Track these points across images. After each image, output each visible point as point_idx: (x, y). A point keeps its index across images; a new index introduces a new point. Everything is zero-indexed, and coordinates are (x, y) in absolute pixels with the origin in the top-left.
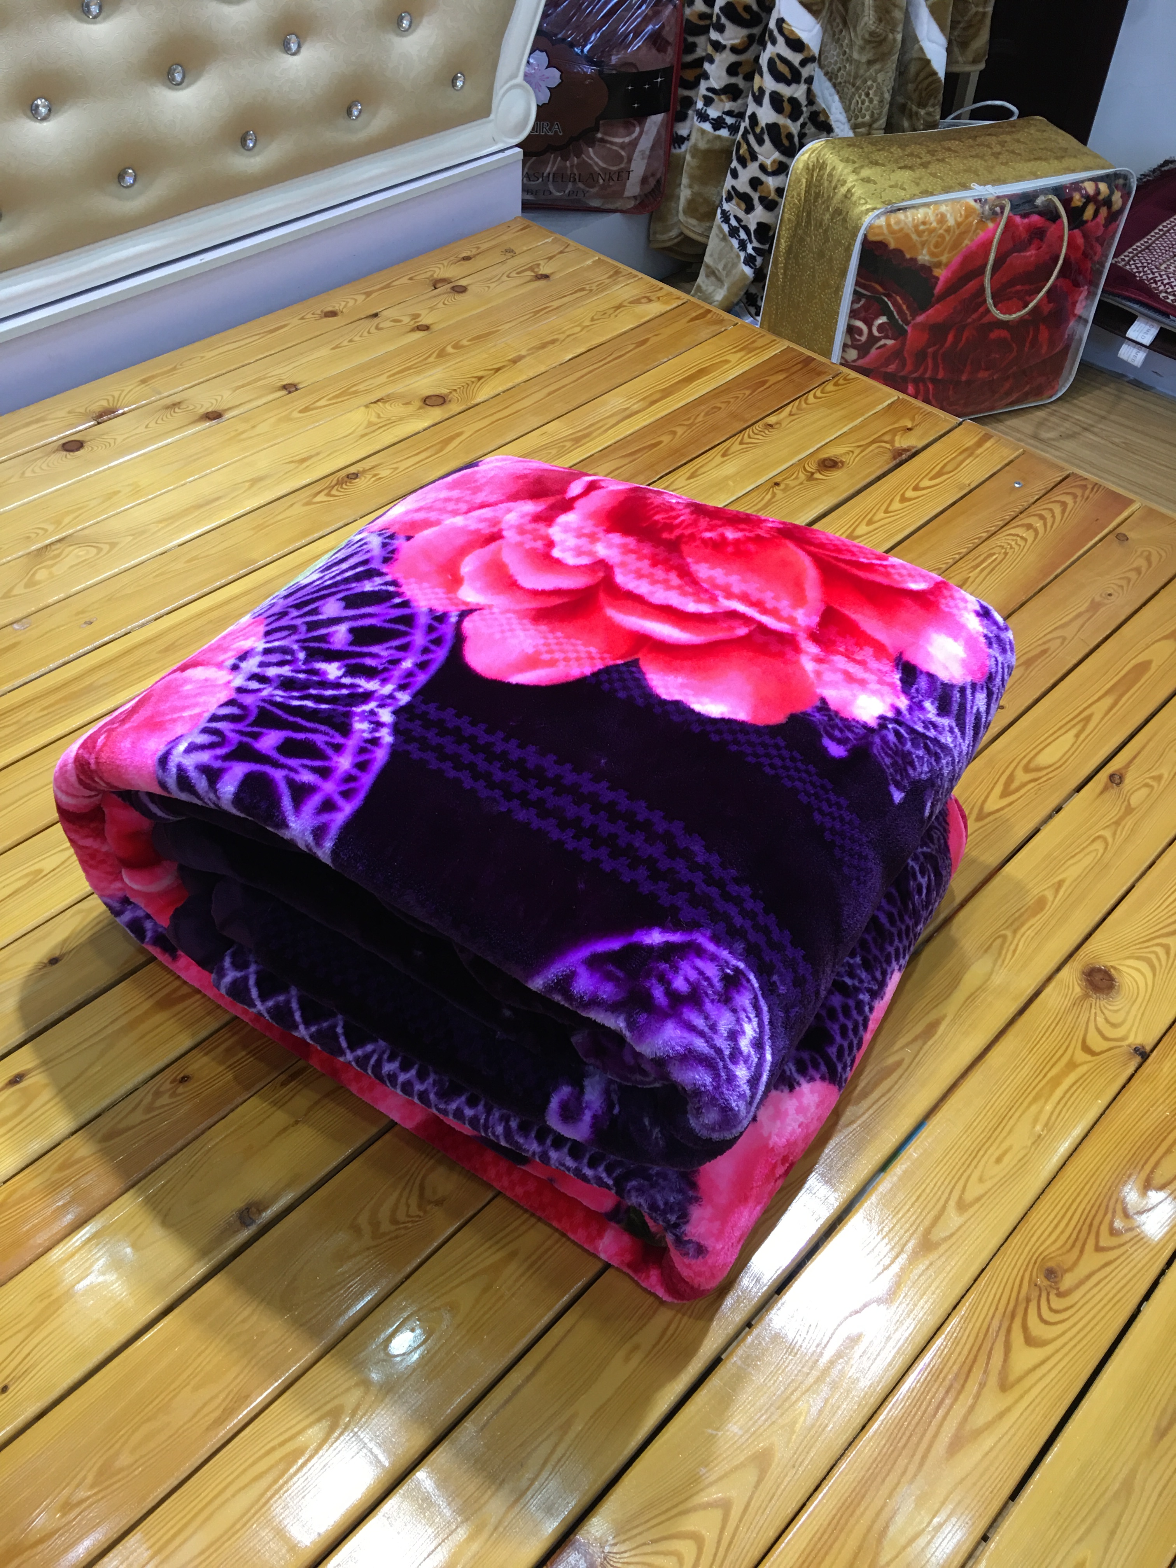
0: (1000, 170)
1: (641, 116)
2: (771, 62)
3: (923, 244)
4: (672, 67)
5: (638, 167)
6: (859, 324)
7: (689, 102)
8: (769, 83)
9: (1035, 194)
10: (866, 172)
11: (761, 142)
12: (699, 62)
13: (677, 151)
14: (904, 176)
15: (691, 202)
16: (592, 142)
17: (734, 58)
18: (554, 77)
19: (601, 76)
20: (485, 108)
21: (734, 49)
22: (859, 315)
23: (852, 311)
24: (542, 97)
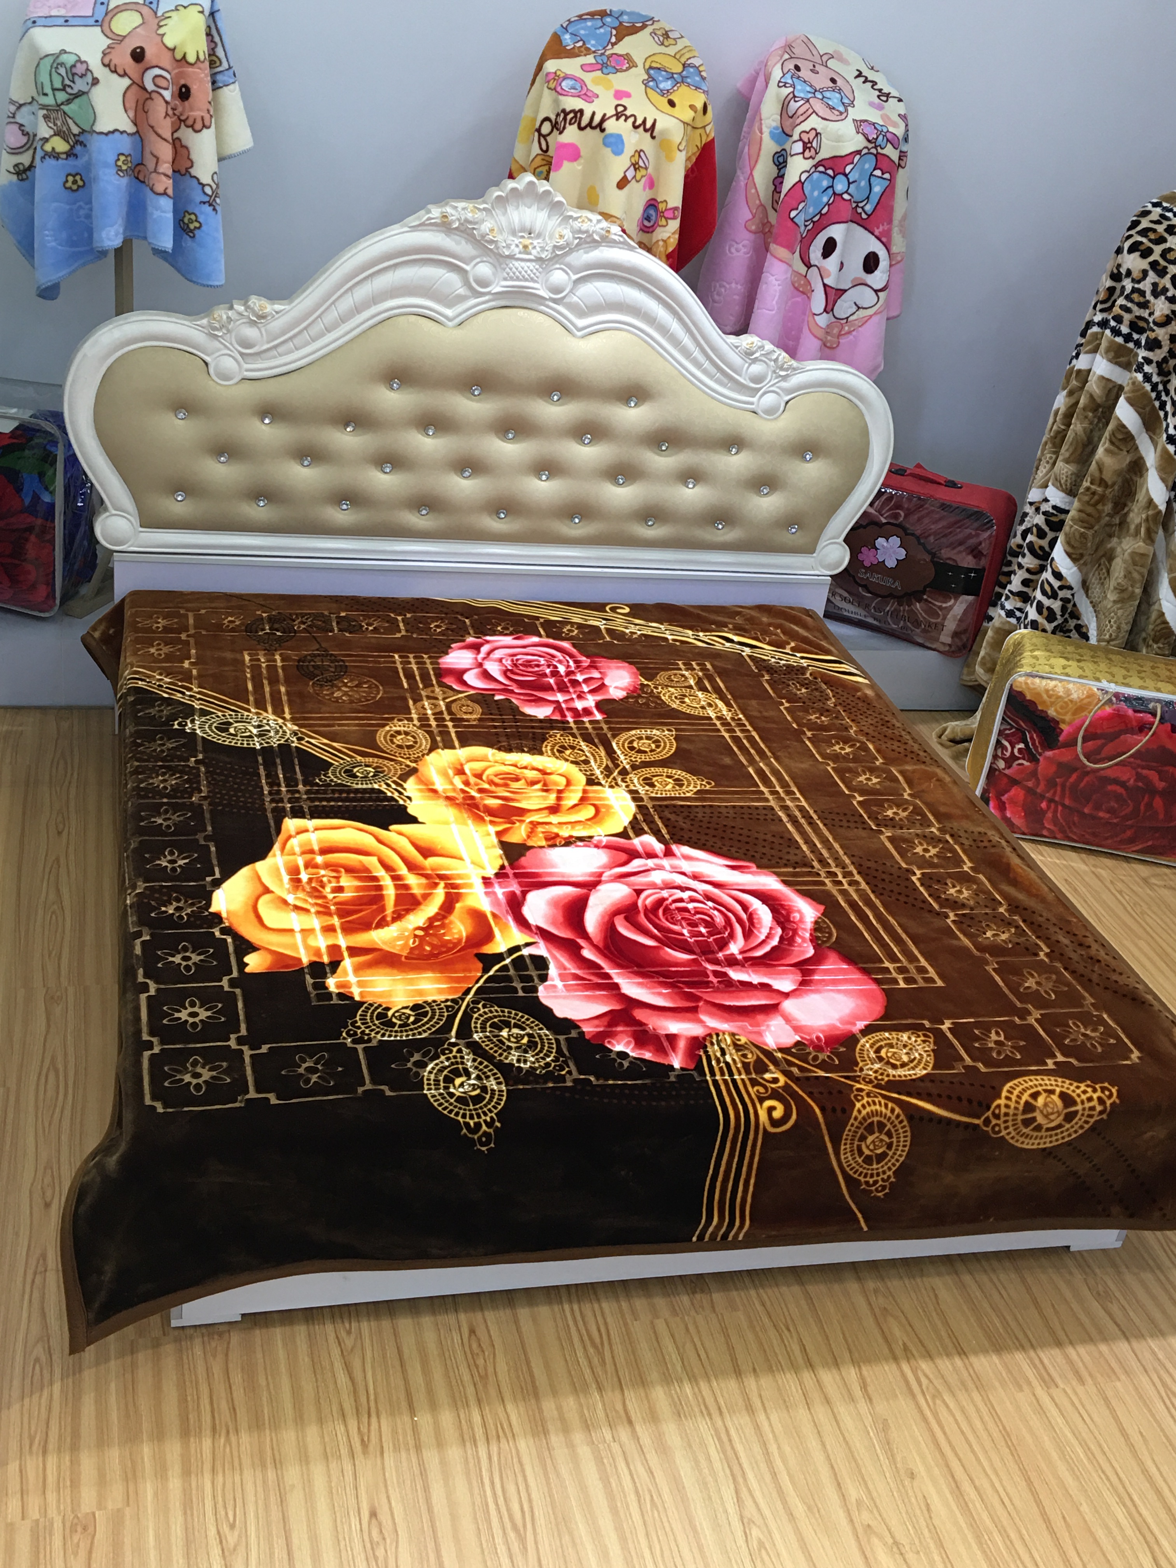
1: (958, 594)
2: (1043, 582)
3: (1052, 703)
4: (984, 569)
5: (951, 625)
6: (1005, 743)
7: (1001, 595)
8: (1038, 595)
9: (1147, 700)
10: (1036, 653)
12: (1009, 574)
13: (985, 624)
15: (983, 658)
16: (920, 600)
17: (1027, 576)
18: (902, 554)
19: (932, 561)
20: (809, 549)
21: (1028, 571)
22: (1007, 738)
23: (1001, 733)
24: (891, 563)
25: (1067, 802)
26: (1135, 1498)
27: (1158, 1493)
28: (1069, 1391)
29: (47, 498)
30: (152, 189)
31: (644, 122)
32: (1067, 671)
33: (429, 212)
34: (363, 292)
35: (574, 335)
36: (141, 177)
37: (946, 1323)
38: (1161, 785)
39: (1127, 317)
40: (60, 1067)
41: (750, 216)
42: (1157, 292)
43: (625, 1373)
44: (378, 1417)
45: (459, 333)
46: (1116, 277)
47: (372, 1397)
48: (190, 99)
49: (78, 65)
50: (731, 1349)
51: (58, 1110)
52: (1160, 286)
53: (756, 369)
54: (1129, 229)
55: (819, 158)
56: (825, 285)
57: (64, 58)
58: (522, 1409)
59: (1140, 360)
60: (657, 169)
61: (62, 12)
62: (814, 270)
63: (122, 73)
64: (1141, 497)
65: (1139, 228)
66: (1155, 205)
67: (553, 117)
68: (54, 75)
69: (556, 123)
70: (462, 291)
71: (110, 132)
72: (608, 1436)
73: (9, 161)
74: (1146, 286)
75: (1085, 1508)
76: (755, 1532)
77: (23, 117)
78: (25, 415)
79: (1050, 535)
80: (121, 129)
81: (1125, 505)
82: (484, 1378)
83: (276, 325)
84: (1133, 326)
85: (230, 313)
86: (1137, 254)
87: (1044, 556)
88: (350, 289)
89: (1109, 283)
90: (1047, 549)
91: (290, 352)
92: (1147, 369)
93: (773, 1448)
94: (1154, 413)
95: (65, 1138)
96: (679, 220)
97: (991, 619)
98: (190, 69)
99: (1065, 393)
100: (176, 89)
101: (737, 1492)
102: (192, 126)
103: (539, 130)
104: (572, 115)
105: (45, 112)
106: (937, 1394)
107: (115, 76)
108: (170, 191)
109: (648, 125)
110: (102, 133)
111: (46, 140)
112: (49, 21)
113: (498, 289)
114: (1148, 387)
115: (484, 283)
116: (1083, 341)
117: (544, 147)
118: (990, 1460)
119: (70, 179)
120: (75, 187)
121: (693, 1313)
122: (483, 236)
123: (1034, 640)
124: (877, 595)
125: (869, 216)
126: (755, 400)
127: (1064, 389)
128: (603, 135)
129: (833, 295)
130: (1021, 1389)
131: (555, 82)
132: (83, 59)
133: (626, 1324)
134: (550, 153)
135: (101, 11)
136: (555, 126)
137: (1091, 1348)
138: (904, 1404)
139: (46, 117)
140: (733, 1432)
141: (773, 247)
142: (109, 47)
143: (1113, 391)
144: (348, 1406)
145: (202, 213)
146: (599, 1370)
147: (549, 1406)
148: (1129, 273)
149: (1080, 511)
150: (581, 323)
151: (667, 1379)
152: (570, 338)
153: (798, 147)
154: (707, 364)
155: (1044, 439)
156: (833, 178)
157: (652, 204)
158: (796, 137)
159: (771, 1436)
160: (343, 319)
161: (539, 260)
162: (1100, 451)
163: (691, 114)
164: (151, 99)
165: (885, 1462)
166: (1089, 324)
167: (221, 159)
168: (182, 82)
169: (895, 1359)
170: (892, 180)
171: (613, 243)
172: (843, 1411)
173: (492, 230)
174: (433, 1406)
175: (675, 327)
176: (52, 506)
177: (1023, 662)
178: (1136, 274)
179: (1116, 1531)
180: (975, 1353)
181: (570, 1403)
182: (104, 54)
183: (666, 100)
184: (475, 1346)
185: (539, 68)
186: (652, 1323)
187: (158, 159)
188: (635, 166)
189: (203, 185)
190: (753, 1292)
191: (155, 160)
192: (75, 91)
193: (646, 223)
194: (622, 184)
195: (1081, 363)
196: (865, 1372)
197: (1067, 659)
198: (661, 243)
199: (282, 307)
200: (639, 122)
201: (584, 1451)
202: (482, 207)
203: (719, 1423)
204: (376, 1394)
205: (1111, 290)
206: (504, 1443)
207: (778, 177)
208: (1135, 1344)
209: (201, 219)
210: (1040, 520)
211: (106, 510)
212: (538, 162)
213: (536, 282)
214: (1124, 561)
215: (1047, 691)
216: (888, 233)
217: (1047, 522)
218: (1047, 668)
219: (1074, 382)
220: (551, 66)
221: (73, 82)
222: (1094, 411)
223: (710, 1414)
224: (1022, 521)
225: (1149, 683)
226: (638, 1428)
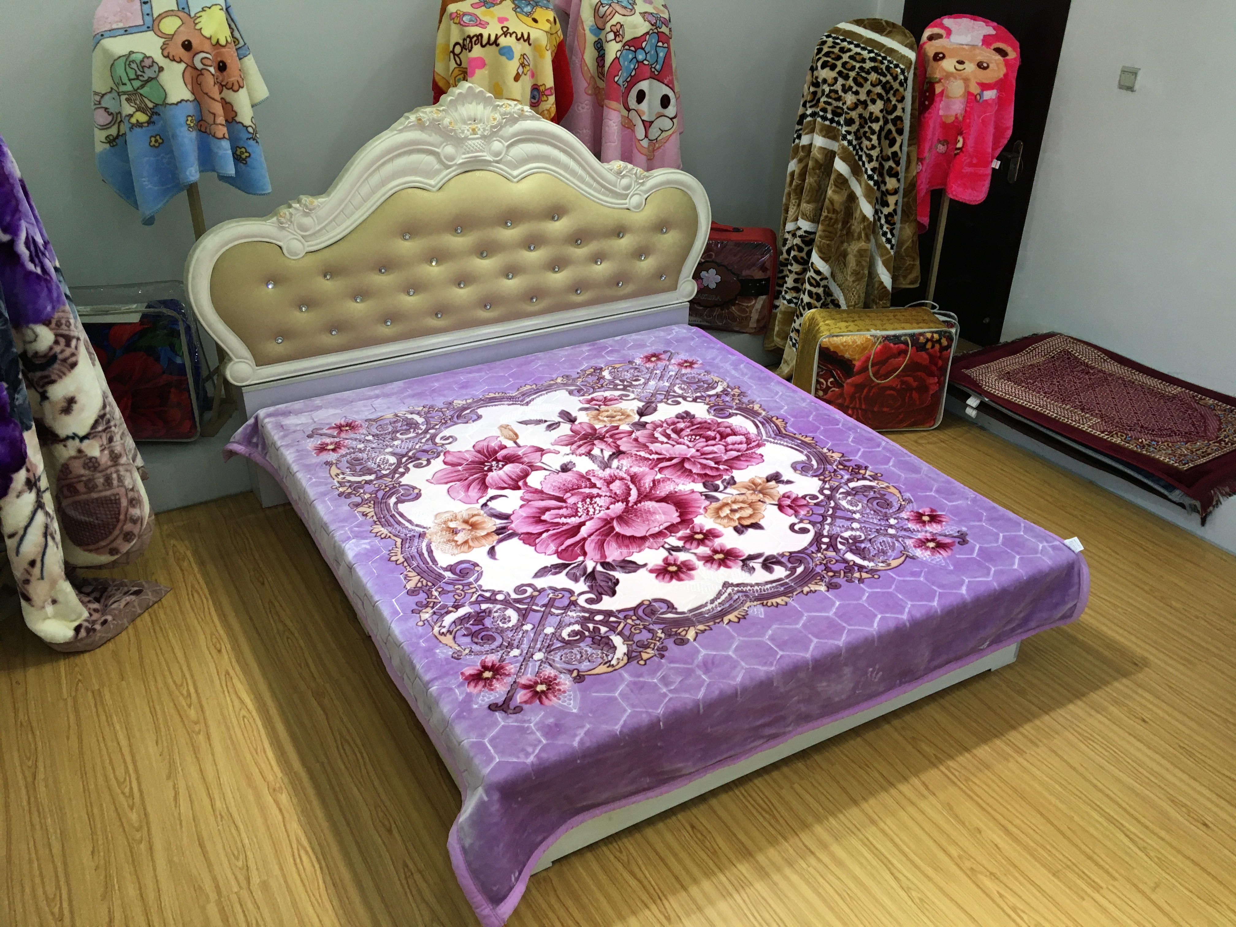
0: (887, 326)
1: (756, 296)
2: (809, 278)
3: (847, 350)
4: (769, 278)
5: (755, 316)
6: (822, 380)
7: (781, 292)
8: (807, 286)
9: (900, 336)
10: (827, 322)
11: (804, 309)
12: (784, 278)
13: (774, 311)
14: (843, 324)
15: (778, 332)
16: (734, 305)
17: (796, 276)
18: (718, 279)
19: (737, 278)
20: (674, 287)
21: (796, 273)
22: (821, 377)
23: (818, 374)
24: (713, 286)
25: (863, 407)
26: (1098, 803)
27: (1108, 796)
28: (1033, 753)
29: (179, 361)
30: (214, 136)
31: (522, 34)
32: (849, 328)
33: (408, 118)
34: (375, 179)
35: (512, 182)
36: (203, 129)
37: (950, 736)
38: (915, 384)
39: (829, 108)
40: (348, 738)
41: (586, 85)
42: (845, 90)
43: (794, 824)
44: (667, 899)
45: (440, 194)
46: (816, 84)
47: (656, 888)
48: (228, 70)
49: (145, 60)
50: (843, 789)
51: (363, 767)
52: (847, 86)
53: (625, 181)
54: (817, 54)
55: (624, 41)
56: (643, 121)
57: (133, 57)
58: (747, 865)
59: (844, 132)
60: (536, 66)
61: (121, 25)
62: (633, 113)
63: (178, 60)
64: (857, 215)
65: (823, 53)
66: (828, 36)
67: (461, 42)
68: (128, 69)
69: (464, 45)
70: (437, 166)
71: (178, 103)
72: (805, 866)
73: (100, 135)
74: (838, 87)
75: (1076, 818)
76: (914, 894)
77: (107, 102)
78: (142, 307)
79: (806, 249)
80: (186, 99)
81: (848, 222)
82: (715, 853)
83: (322, 212)
84: (834, 113)
85: (290, 210)
86: (827, 70)
87: (805, 262)
88: (367, 179)
89: (812, 89)
90: (805, 257)
91: (334, 228)
92: (849, 137)
93: (897, 840)
94: (856, 163)
95: (377, 783)
96: (554, 96)
97: (777, 307)
98: (223, 50)
99: (795, 161)
100: (215, 64)
101: (892, 874)
102: (231, 88)
103: (453, 52)
104: (475, 38)
105: (126, 96)
106: (967, 779)
107: (174, 63)
108: (227, 136)
109: (526, 37)
110: (173, 104)
111: (131, 116)
112: (113, 33)
113: (461, 161)
114: (851, 148)
115: (452, 158)
116: (800, 127)
117: (458, 62)
118: (1015, 808)
119: (153, 139)
120: (157, 145)
121: (811, 774)
122: (446, 128)
123: (822, 315)
124: (706, 307)
125: (659, 72)
126: (627, 201)
127: (793, 159)
128: (498, 48)
129: (647, 125)
130: (1008, 761)
131: (458, 18)
132: (148, 55)
133: (778, 794)
134: (463, 65)
135: (148, 19)
136: (463, 47)
137: (1031, 724)
138: (952, 789)
139: (127, 100)
140: (871, 839)
141: (606, 102)
142: (164, 44)
143: (830, 156)
144: (645, 897)
145: (249, 146)
146: (778, 827)
147: (761, 858)
148: (825, 81)
149: (824, 231)
150: (515, 173)
151: (819, 820)
152: (511, 184)
153: (611, 36)
154: (595, 184)
155: (786, 191)
156: (635, 52)
157: (535, 88)
158: (608, 29)
159: (892, 834)
160: (365, 200)
161: (483, 137)
162: (830, 192)
163: (548, 25)
164: (202, 74)
165: (960, 828)
166: (804, 116)
167: (252, 106)
168: (219, 59)
169: (935, 765)
170: (668, 48)
171: (526, 118)
172: (923, 805)
173: (450, 123)
174: (695, 881)
175: (572, 164)
176: (183, 365)
177: (822, 329)
178: (830, 81)
179: (1098, 826)
180: (975, 748)
181: (772, 852)
182: (163, 49)
183: (530, 19)
184: (699, 836)
185: (443, 10)
186: (792, 788)
187: (214, 115)
188: (523, 65)
189: (247, 127)
190: (837, 750)
191: (212, 116)
192: (146, 78)
193: (533, 101)
194: (517, 78)
195: (805, 140)
196: (923, 779)
197: (847, 322)
198: (546, 112)
199: (323, 200)
200: (519, 36)
201: (794, 878)
202: (441, 108)
203: (861, 836)
204: (657, 885)
205: (815, 93)
206: (747, 889)
207: (599, 57)
208: (1052, 714)
209: (249, 150)
210: (797, 241)
211: (230, 360)
212: (457, 72)
213: (483, 151)
214: (855, 256)
215: (842, 344)
216: (671, 82)
217: (803, 241)
218: (838, 330)
219: (802, 154)
220: (452, 8)
221: (144, 72)
222: (820, 169)
223: (853, 833)
224: (784, 244)
225: (897, 325)
226: (818, 854)
